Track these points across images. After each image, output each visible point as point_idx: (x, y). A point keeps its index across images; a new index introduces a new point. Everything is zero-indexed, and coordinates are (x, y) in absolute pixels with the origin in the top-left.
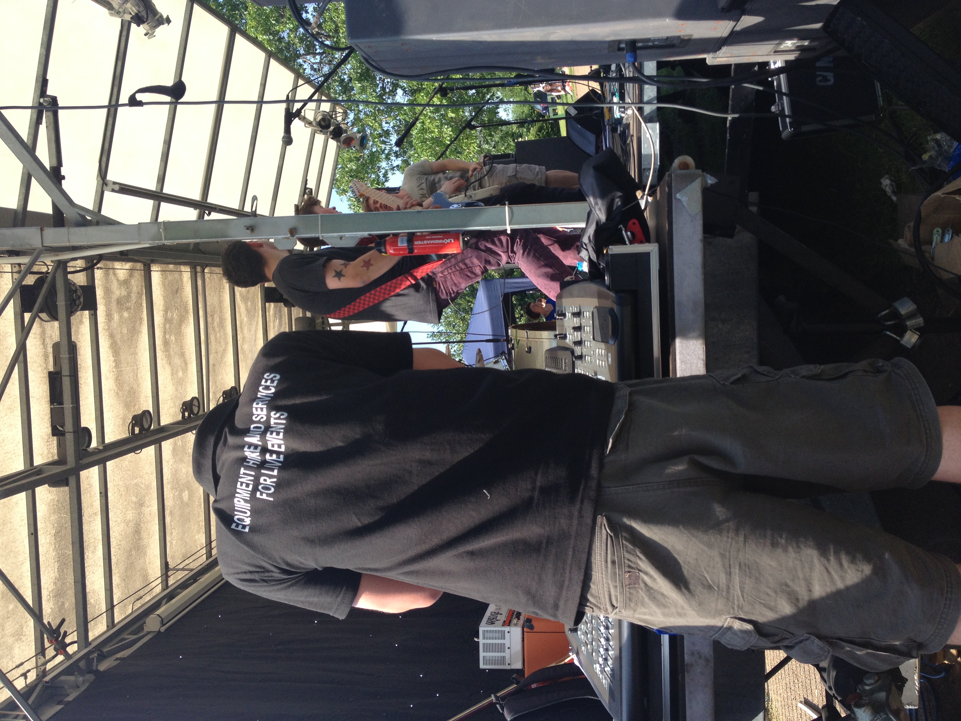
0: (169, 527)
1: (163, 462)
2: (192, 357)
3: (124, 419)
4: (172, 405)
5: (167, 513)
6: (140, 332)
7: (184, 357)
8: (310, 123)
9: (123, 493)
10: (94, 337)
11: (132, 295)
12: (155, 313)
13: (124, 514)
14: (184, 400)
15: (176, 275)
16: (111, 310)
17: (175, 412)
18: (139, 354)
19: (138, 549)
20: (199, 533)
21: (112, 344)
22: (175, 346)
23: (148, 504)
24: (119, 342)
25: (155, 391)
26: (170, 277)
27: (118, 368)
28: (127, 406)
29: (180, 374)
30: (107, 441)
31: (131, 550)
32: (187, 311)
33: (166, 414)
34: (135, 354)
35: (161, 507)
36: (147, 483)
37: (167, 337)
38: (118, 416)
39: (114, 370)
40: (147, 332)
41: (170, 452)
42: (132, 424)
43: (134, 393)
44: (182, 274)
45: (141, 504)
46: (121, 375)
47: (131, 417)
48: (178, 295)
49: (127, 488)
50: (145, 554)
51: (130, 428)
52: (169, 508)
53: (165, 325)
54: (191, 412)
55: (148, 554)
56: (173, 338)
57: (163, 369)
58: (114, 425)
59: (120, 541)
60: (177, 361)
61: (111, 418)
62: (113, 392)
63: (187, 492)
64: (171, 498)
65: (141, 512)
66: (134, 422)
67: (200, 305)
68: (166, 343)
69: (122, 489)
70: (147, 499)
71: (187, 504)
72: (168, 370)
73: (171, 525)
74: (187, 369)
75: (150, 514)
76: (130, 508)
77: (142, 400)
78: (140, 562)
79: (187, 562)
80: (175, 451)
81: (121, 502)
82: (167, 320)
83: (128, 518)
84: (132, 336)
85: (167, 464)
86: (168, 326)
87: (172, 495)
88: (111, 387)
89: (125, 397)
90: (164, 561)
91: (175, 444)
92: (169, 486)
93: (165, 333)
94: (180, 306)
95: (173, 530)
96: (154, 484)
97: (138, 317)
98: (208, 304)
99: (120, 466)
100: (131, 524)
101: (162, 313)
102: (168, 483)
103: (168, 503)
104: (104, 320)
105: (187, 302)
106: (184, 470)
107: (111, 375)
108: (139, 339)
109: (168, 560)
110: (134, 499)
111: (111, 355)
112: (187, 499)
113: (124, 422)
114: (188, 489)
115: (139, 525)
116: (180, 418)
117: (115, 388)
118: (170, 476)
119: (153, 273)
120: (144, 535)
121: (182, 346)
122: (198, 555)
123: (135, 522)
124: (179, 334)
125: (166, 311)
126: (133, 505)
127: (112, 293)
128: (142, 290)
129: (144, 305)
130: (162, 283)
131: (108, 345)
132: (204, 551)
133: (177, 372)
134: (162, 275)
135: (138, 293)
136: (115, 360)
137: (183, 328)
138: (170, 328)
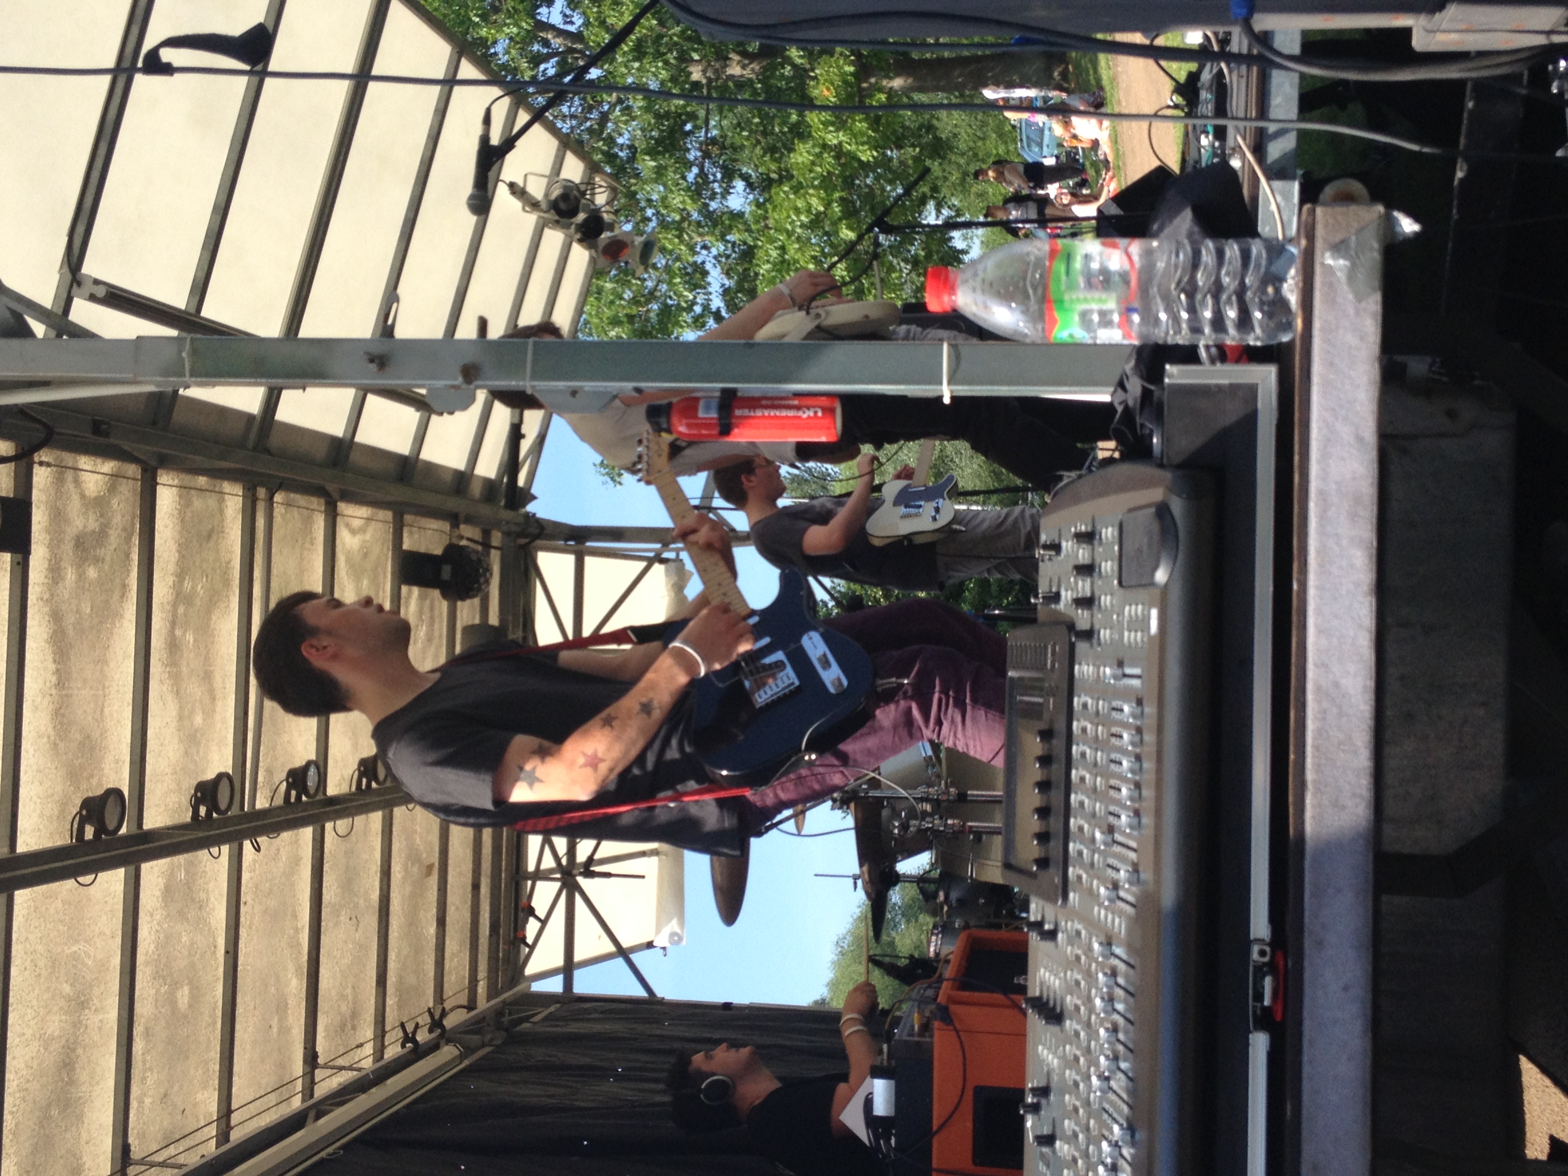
0: (140, 1064)
1: (141, 914)
2: (228, 686)
3: (63, 805)
4: (173, 786)
5: (138, 1030)
6: (118, 615)
7: (210, 684)
8: (534, 205)
9: (43, 972)
10: (17, 614)
11: (111, 532)
12: (155, 576)
13: (42, 1020)
14: (199, 780)
15: (212, 501)
16: (61, 560)
17: (180, 803)
18: (112, 665)
19: (67, 1106)
20: (205, 1088)
21: (55, 632)
22: (192, 655)
23: (98, 1005)
24: (71, 632)
25: (138, 751)
26: (198, 503)
27: (63, 688)
28: (74, 775)
29: (198, 720)
30: (22, 848)
31: (49, 1105)
32: (227, 583)
33: (158, 806)
34: (102, 661)
35: (125, 1015)
36: (99, 957)
37: (178, 633)
38: (53, 795)
39: (54, 692)
40: (134, 618)
41: (158, 893)
42: (81, 815)
43: (92, 749)
44: (224, 500)
45: (83, 1003)
46: (67, 706)
47: (79, 802)
48: (211, 544)
49: (54, 963)
50: (80, 1118)
51: (75, 826)
52: (143, 1020)
53: (175, 605)
54: (213, 806)
55: (86, 1121)
56: (190, 637)
57: (161, 704)
58: (41, 815)
59: (28, 1081)
60: (194, 689)
61: (35, 798)
62: (45, 740)
63: (186, 989)
64: (150, 1000)
65: (80, 1022)
66: (84, 812)
67: (258, 574)
68: (173, 646)
69: (41, 963)
70: (96, 992)
71: (185, 1017)
72: (172, 709)
73: (144, 1062)
74: (214, 711)
75: (100, 1029)
76: (56, 1009)
77: (108, 766)
78: (68, 1136)
79: (172, 1150)
80: (168, 892)
81: (37, 992)
82: (180, 597)
83: (49, 1032)
84: (101, 622)
85: (149, 919)
86: (181, 610)
87: (153, 992)
88: (43, 729)
89: (70, 756)
90: (120, 1142)
91: (171, 875)
92: (149, 970)
93: (173, 624)
94: (214, 569)
95: (149, 1074)
96: (116, 961)
97: (118, 581)
98: (274, 571)
99: (44, 908)
100: (55, 1046)
101: (170, 580)
102: (147, 963)
103: (143, 1009)
104: (42, 579)
105: (229, 562)
106: (184, 939)
107: (45, 702)
108: (115, 630)
109: (131, 1140)
110: (67, 989)
111: (50, 658)
112: (186, 1006)
113: (62, 812)
114: (190, 983)
115: (74, 1050)
116: (187, 817)
117: (50, 731)
118: (152, 947)
119: (159, 489)
120: (82, 1076)
121: (207, 659)
122: (199, 1137)
123: (63, 1042)
124: (205, 631)
125: (181, 575)
126: (63, 1003)
127: (67, 521)
128: (133, 525)
129: (135, 557)
130: (180, 513)
131: (45, 636)
132: (212, 1130)
133: (192, 712)
134: (180, 497)
135: (124, 530)
136: (57, 670)
137: (214, 618)
138: (185, 615)
